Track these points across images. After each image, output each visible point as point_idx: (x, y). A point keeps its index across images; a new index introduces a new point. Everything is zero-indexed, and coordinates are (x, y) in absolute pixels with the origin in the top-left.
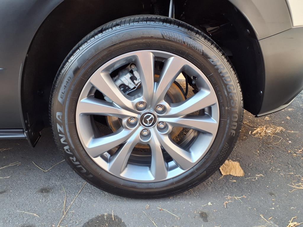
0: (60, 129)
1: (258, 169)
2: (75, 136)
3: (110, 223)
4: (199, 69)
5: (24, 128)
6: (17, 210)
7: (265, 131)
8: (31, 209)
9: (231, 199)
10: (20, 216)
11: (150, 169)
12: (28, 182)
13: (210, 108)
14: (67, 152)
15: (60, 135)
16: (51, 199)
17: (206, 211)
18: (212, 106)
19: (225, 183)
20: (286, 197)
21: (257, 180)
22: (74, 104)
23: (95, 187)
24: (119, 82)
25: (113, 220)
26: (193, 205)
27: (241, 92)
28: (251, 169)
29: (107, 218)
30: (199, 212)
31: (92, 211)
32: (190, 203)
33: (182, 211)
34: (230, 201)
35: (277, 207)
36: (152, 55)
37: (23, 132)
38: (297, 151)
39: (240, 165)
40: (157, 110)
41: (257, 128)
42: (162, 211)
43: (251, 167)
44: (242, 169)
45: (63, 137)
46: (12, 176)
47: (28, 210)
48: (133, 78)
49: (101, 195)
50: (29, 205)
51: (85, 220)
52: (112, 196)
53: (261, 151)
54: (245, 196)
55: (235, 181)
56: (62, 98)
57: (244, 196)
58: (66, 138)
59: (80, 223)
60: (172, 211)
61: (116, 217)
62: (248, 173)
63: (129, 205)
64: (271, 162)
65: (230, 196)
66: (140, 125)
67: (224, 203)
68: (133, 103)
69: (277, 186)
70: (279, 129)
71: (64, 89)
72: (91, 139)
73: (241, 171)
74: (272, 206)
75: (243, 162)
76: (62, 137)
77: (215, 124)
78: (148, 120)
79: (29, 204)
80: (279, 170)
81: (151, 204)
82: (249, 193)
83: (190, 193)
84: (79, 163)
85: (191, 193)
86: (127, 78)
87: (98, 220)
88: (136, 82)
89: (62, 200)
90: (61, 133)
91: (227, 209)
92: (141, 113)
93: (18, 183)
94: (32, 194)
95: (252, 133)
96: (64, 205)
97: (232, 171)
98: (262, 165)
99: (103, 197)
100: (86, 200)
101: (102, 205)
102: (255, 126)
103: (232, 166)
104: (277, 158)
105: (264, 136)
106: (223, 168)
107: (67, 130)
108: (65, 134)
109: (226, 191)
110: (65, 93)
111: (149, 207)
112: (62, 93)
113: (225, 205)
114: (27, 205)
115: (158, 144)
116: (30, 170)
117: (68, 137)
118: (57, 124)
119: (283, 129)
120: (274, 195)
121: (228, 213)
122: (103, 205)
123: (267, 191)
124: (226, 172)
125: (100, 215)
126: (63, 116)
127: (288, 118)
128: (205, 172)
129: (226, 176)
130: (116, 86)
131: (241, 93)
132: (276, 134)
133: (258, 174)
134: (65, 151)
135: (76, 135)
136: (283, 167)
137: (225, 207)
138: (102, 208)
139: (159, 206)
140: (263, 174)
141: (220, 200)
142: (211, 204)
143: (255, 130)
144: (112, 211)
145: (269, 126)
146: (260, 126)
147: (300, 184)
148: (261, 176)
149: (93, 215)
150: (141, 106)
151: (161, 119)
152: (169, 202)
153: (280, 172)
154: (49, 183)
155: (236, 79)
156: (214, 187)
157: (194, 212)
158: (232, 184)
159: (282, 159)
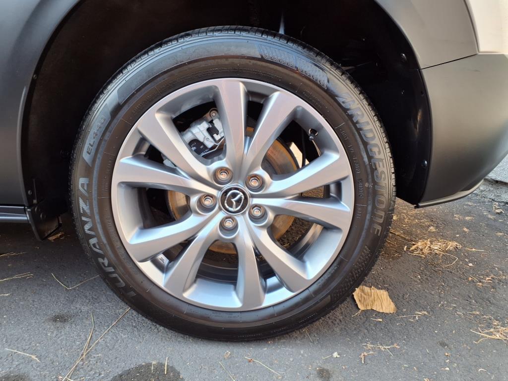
0: (84, 207)
1: (420, 303)
2: (109, 222)
3: (158, 378)
4: (321, 115)
5: (25, 204)
6: (6, 347)
7: (430, 247)
8: (29, 348)
9: (373, 349)
10: (7, 357)
11: (235, 289)
12: (36, 304)
13: (338, 184)
14: (94, 249)
15: (84, 219)
16: (67, 333)
17: (328, 367)
18: (342, 182)
19: (364, 323)
20: (470, 350)
21: (417, 321)
22: (109, 165)
23: (144, 318)
24: (189, 136)
25: (166, 373)
26: (306, 355)
27: (391, 159)
28: (408, 302)
29: (156, 369)
30: (316, 368)
31: (132, 356)
32: (302, 352)
33: (287, 365)
34: (371, 352)
35: (454, 366)
36: (242, 88)
37: (24, 211)
38: (483, 279)
39: (389, 296)
40: (249, 184)
41: (417, 242)
42: (251, 363)
43: (407, 300)
44: (392, 301)
45: (88, 222)
46: (12, 294)
47: (24, 348)
48: (212, 131)
49: (151, 331)
50: (29, 340)
51: (117, 370)
52: (171, 334)
53: (424, 276)
54: (398, 345)
55: (381, 320)
56: (89, 154)
57: (395, 345)
58: (93, 223)
59: (107, 375)
60: (270, 365)
61: (171, 369)
62: (402, 309)
63: (196, 350)
64: (440, 293)
65: (372, 343)
66: (220, 209)
67: (361, 355)
68: (208, 170)
69: (451, 331)
70: (452, 245)
71: (94, 138)
72: (137, 229)
73: (390, 304)
74: (446, 365)
75: (394, 291)
76: (86, 223)
77: (346, 212)
78: (233, 200)
79: (27, 339)
80: (455, 307)
81: (235, 350)
82: (405, 340)
83: (302, 336)
84: (113, 270)
85: (305, 336)
86: (202, 129)
87: (139, 373)
88: (217, 137)
89: (85, 336)
90: (85, 214)
91: (365, 366)
92: (223, 188)
93: (20, 305)
94: (39, 323)
95: (408, 248)
96: (86, 344)
97: (375, 304)
98: (426, 297)
99: (155, 335)
100: (125, 338)
101: (150, 347)
102: (414, 239)
103: (375, 296)
104: (451, 287)
105: (428, 254)
106: (360, 299)
107: (96, 210)
108: (92, 217)
109: (364, 336)
110: (94, 146)
111: (230, 354)
112: (90, 144)
113: (363, 358)
114: (25, 340)
115: (249, 244)
116: (46, 285)
117: (96, 221)
118: (80, 198)
119: (458, 244)
120: (448, 346)
121: (368, 372)
122: (152, 348)
123: (435, 338)
124: (366, 305)
125: (143, 364)
126: (89, 185)
127: (465, 229)
128: (329, 296)
129: (365, 312)
130: (184, 141)
131: (392, 161)
132: (447, 252)
133: (419, 311)
134: (90, 248)
135: (111, 220)
136: (461, 301)
137: (363, 362)
138: (149, 352)
139: (248, 355)
140: (428, 312)
141: (353, 350)
142: (338, 356)
143: (414, 245)
144: (166, 358)
145: (435, 240)
146: (421, 239)
147: (492, 330)
148: (425, 315)
149: (131, 364)
150: (223, 177)
151: (256, 201)
152: (266, 349)
153: (456, 311)
154: (70, 308)
155: (384, 135)
156: (345, 329)
157: (308, 367)
158: (375, 325)
159: (459, 289)
